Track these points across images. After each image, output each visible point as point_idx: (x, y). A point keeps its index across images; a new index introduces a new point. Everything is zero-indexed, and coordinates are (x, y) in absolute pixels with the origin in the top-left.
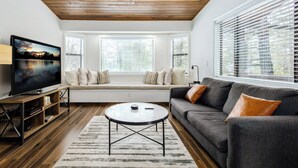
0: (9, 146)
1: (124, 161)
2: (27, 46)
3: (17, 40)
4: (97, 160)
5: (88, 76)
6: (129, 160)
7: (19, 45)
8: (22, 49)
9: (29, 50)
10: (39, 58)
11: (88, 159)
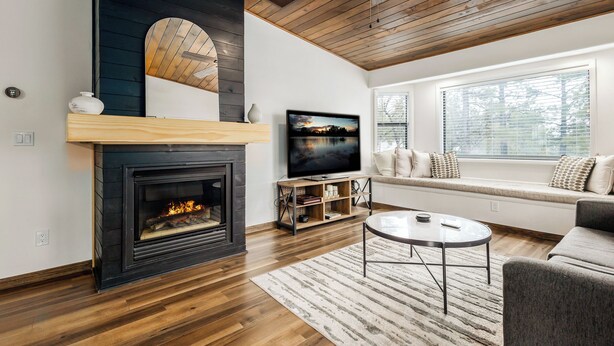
0: (284, 233)
1: (375, 290)
2: (305, 121)
3: (292, 116)
4: (345, 275)
5: (412, 161)
6: (382, 293)
7: (295, 121)
8: (299, 125)
9: (308, 126)
10: (322, 134)
11: (335, 270)
